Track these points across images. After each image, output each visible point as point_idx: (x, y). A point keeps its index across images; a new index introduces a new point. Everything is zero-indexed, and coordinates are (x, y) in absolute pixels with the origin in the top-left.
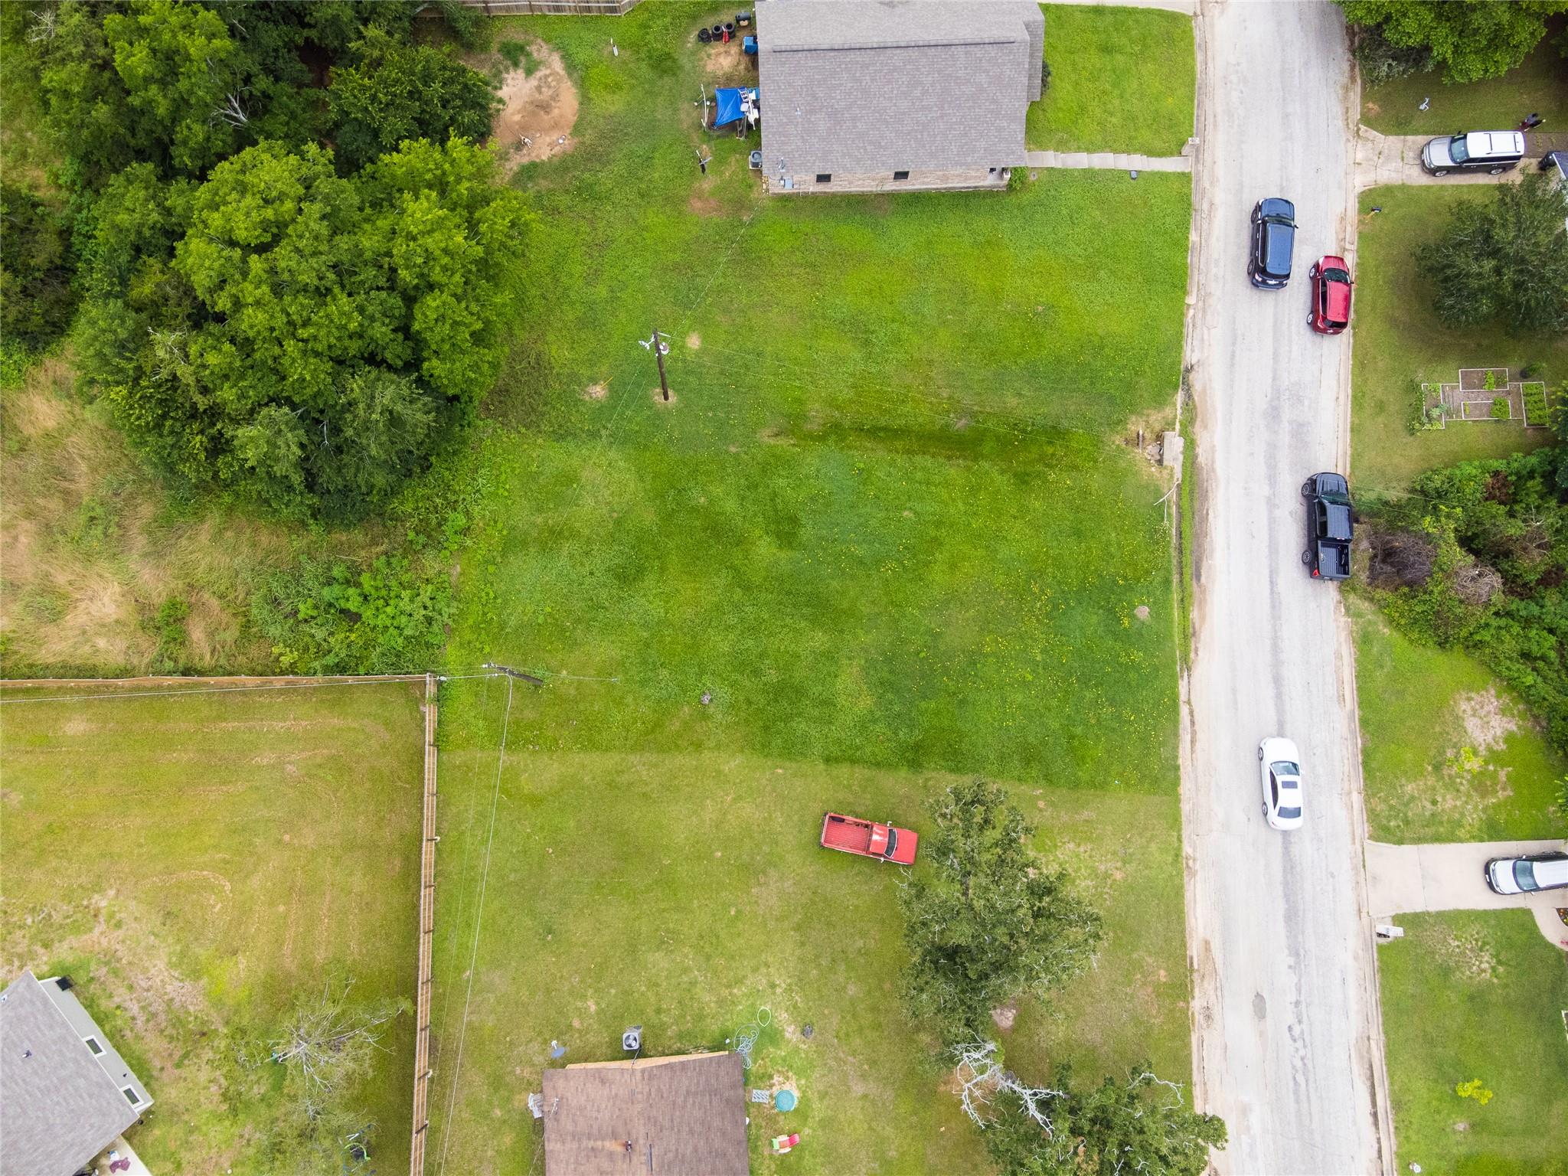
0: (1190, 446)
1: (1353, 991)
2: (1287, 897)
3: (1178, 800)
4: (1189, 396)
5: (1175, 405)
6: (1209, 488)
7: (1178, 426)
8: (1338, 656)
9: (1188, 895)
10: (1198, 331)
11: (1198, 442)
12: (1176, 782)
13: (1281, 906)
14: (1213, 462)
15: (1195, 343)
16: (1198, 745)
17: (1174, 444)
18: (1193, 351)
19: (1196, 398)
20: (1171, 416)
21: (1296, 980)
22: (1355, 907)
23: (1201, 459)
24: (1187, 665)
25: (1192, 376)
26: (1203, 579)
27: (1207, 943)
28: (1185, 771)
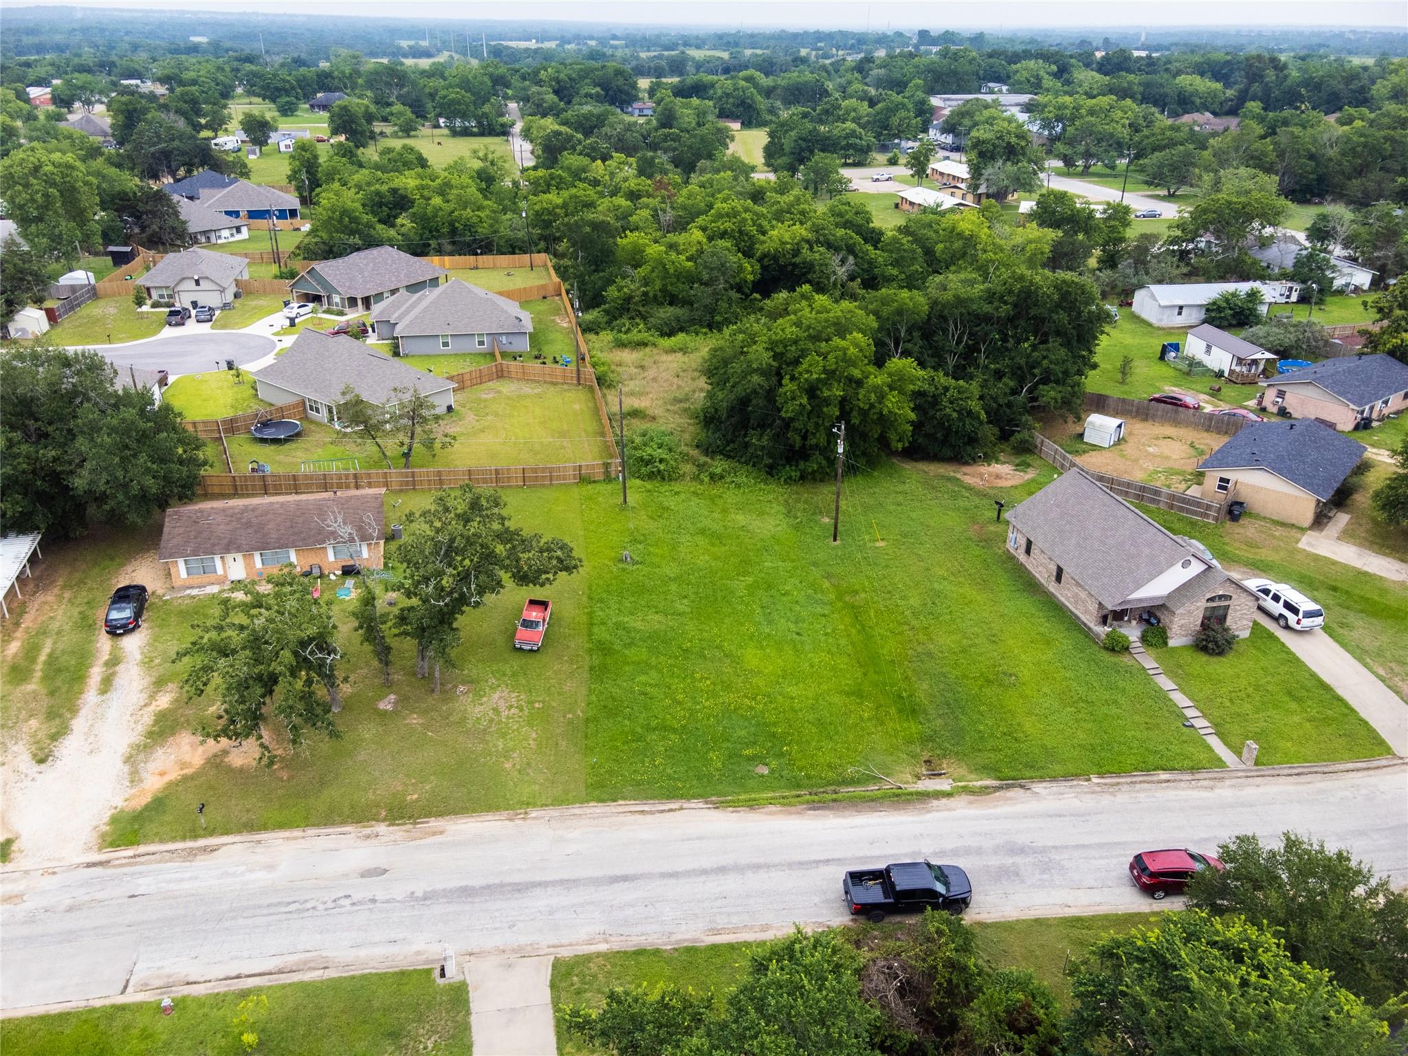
0: (945, 795)
1: (379, 951)
3: (584, 801)
4: (997, 789)
5: (980, 780)
7: (959, 785)
9: (489, 817)
10: (1068, 790)
11: (953, 799)
12: (601, 800)
13: (476, 883)
14: (937, 810)
15: (1055, 789)
16: (638, 817)
17: (943, 785)
18: (1045, 788)
19: (999, 794)
20: (969, 779)
21: (399, 898)
22: (475, 950)
24: (717, 806)
25: (1021, 791)
26: (812, 812)
27: (441, 833)
28: (612, 808)
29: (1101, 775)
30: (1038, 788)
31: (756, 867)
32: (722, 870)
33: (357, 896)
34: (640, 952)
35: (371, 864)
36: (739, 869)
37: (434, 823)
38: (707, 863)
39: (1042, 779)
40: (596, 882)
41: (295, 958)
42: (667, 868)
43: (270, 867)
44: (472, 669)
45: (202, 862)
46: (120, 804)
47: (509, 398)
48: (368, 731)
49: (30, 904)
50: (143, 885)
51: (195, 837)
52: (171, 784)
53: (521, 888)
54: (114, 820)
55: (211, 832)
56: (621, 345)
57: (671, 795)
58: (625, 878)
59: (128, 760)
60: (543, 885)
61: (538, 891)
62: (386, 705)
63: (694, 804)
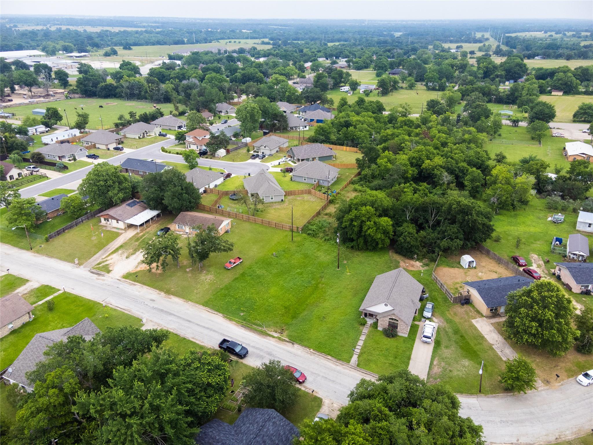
0: (273, 337)
1: (139, 313)
2: (166, 311)
3: (200, 304)
5: (286, 338)
7: (280, 336)
8: (202, 342)
9: (182, 299)
10: (302, 349)
12: (203, 305)
13: (165, 310)
15: (299, 347)
17: (276, 335)
19: (285, 342)
20: (283, 336)
23: (269, 337)
24: (224, 317)
25: (291, 344)
26: (240, 327)
27: (170, 298)
28: (204, 308)
29: (314, 350)
30: (296, 346)
31: (214, 331)
32: (208, 328)
33: (146, 303)
34: (176, 334)
35: (154, 299)
36: (211, 330)
37: (172, 296)
38: (207, 326)
39: (299, 344)
40: (184, 319)
41: (127, 308)
42: (199, 323)
43: (139, 292)
44: (211, 269)
45: (132, 287)
46: (131, 270)
47: (304, 201)
48: (179, 274)
49: (104, 282)
50: (121, 286)
51: (135, 281)
52: (141, 271)
53: (171, 314)
54: (127, 273)
55: (137, 282)
56: (355, 190)
57: (218, 311)
58: (189, 321)
59: (139, 263)
60: (174, 315)
61: (173, 316)
62: (188, 270)
63: (221, 315)
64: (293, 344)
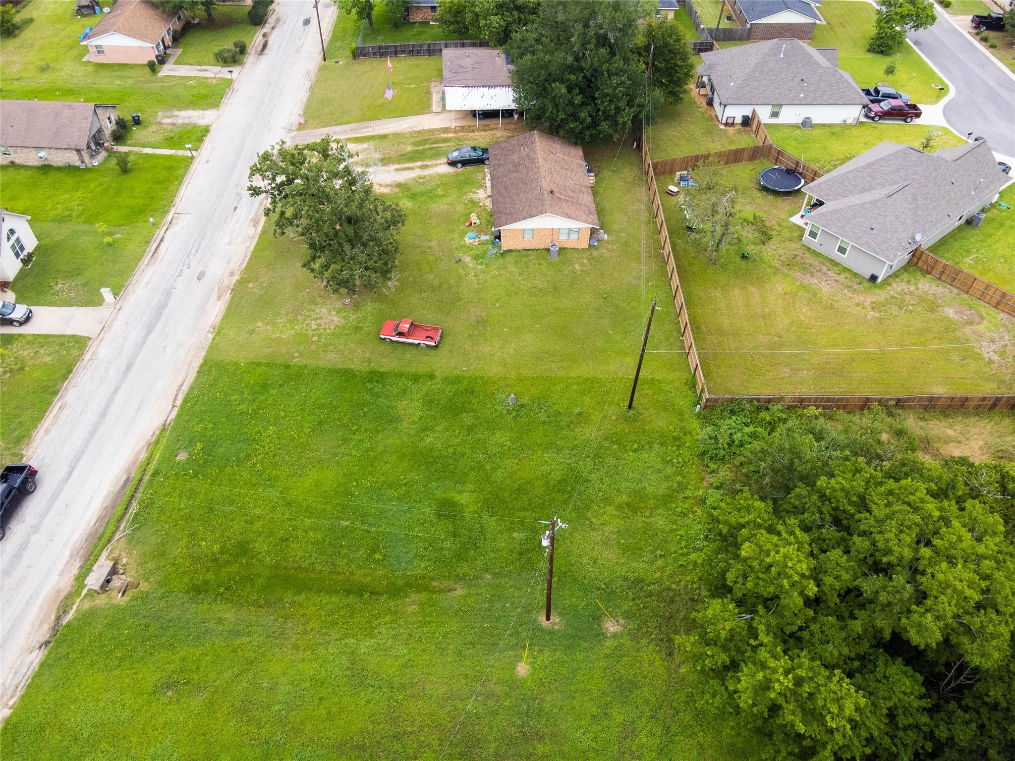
1: (145, 279)
2: (160, 315)
3: (207, 357)
4: (58, 618)
5: (77, 611)
6: (83, 541)
7: (84, 592)
8: (47, 431)
10: (16, 682)
11: (73, 579)
12: (203, 365)
14: (68, 563)
15: (25, 671)
16: (179, 384)
18: (32, 663)
19: (53, 617)
20: (85, 601)
21: (175, 285)
23: (78, 564)
24: (164, 427)
26: (124, 478)
27: (219, 299)
35: (209, 274)
43: (228, 242)
47: (951, 329)
63: (174, 414)
64: (47, 643)
